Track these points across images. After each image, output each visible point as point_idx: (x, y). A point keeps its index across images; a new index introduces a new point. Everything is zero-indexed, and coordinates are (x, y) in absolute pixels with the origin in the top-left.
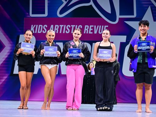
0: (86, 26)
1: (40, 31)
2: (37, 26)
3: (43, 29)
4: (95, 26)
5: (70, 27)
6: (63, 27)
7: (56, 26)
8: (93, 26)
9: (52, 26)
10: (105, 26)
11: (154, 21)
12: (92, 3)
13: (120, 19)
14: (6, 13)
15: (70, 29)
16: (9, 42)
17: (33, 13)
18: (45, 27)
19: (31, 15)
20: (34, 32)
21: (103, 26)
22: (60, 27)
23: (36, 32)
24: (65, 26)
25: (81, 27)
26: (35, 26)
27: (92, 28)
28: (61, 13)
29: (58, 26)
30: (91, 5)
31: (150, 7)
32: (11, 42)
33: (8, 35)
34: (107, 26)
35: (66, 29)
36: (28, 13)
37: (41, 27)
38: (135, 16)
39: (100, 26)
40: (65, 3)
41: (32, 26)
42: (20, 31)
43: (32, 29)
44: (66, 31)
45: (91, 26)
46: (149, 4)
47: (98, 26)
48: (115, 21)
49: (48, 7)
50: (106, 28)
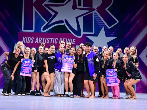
0: (60, 39)
1: (29, 41)
2: (27, 38)
3: (31, 40)
4: (67, 39)
5: (49, 39)
6: (45, 39)
7: (40, 38)
8: (65, 39)
9: (37, 38)
10: (74, 39)
11: (106, 37)
12: (65, 23)
13: (83, 34)
14: (6, 29)
15: (50, 40)
16: (7, 48)
17: (24, 29)
18: (33, 39)
19: (23, 30)
20: (24, 42)
21: (72, 39)
22: (43, 39)
23: (26, 42)
24: (46, 38)
25: (57, 40)
26: (25, 38)
27: (64, 40)
28: (44, 29)
29: (41, 38)
30: (64, 25)
31: (103, 27)
32: (9, 49)
33: (6, 44)
34: (75, 39)
35: (47, 41)
36: (20, 29)
37: (29, 39)
38: (93, 33)
39: (70, 39)
40: (46, 23)
41: (24, 38)
42: (15, 41)
43: (24, 40)
44: (47, 42)
45: (64, 39)
46: (103, 25)
47: (69, 39)
48: (80, 36)
49: (35, 25)
50: (74, 40)
